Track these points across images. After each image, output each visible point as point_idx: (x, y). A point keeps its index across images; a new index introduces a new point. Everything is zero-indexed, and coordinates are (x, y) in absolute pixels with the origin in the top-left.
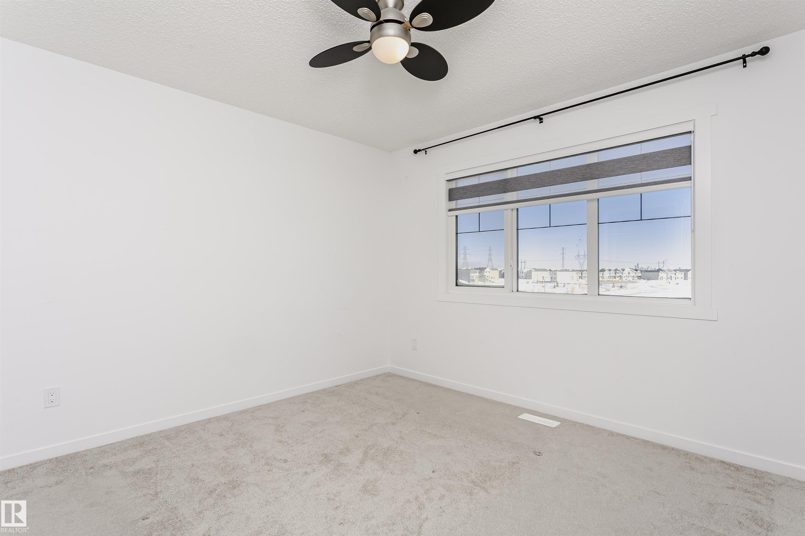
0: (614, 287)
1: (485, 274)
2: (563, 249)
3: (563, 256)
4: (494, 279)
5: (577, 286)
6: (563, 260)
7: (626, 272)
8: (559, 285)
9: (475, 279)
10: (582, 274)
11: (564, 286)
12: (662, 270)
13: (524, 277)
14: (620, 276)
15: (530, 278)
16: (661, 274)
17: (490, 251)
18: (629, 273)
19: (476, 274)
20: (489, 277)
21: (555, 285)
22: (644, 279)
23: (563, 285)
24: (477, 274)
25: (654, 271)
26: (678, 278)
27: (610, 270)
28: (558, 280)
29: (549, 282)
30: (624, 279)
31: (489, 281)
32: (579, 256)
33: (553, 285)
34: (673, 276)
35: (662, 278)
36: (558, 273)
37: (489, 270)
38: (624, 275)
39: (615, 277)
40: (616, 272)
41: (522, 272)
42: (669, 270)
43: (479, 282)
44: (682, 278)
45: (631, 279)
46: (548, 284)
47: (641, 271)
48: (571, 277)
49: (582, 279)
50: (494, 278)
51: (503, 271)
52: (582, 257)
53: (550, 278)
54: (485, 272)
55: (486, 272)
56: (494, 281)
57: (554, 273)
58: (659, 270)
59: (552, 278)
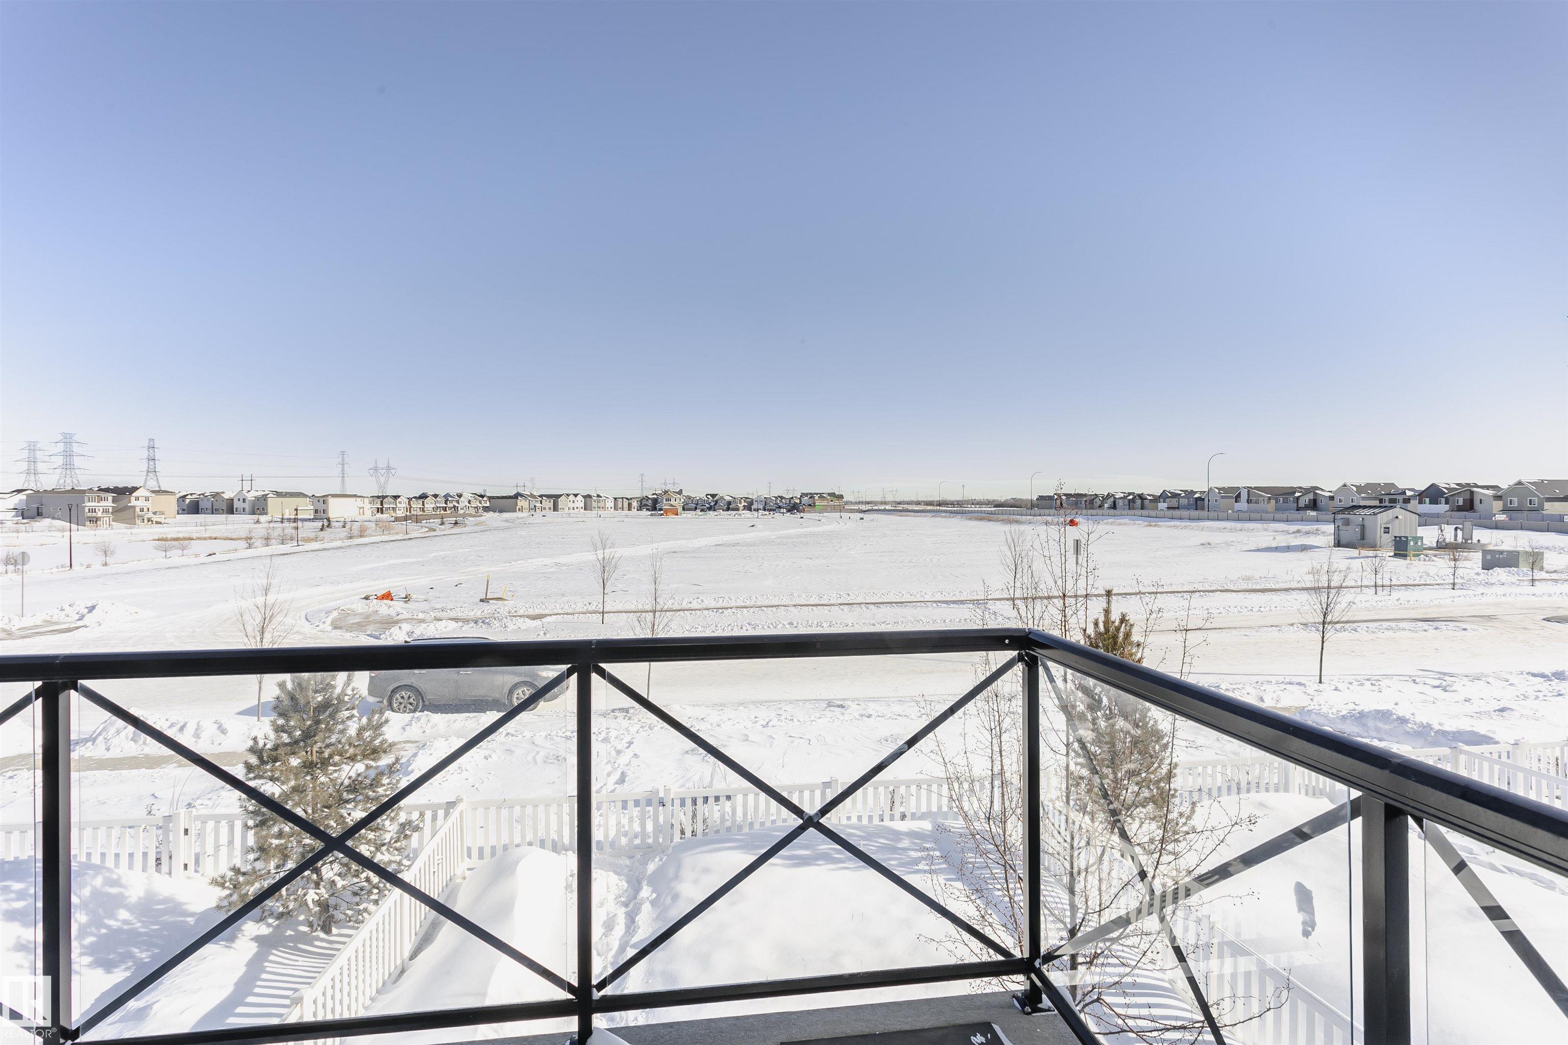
0: (442, 524)
1: (133, 502)
2: (343, 453)
3: (343, 470)
4: (163, 516)
5: (373, 525)
6: (343, 480)
7: (463, 502)
8: (333, 524)
9: (99, 514)
10: (382, 504)
11: (344, 527)
12: (522, 496)
13: (247, 510)
14: (454, 507)
15: (264, 512)
16: (521, 502)
17: (152, 467)
18: (469, 502)
19: (103, 503)
20: (145, 510)
21: (323, 525)
22: (495, 511)
23: (341, 524)
24: (109, 503)
25: (510, 497)
26: (545, 509)
27: (436, 496)
28: (332, 514)
29: (310, 520)
30: (461, 512)
31: (146, 521)
32: (376, 469)
33: (319, 524)
34: (538, 505)
35: (521, 510)
36: (331, 501)
37: (148, 494)
38: (461, 505)
39: (445, 509)
40: (448, 500)
41: (241, 500)
42: (532, 496)
43: (112, 523)
44: (550, 508)
45: (472, 511)
46: (306, 523)
47: (490, 498)
48: (360, 508)
49: (382, 513)
50: (162, 513)
51: (189, 497)
52: (383, 472)
53: (312, 512)
54: (133, 499)
55: (137, 499)
56: (163, 521)
57: (321, 500)
58: (517, 496)
59: (316, 511)
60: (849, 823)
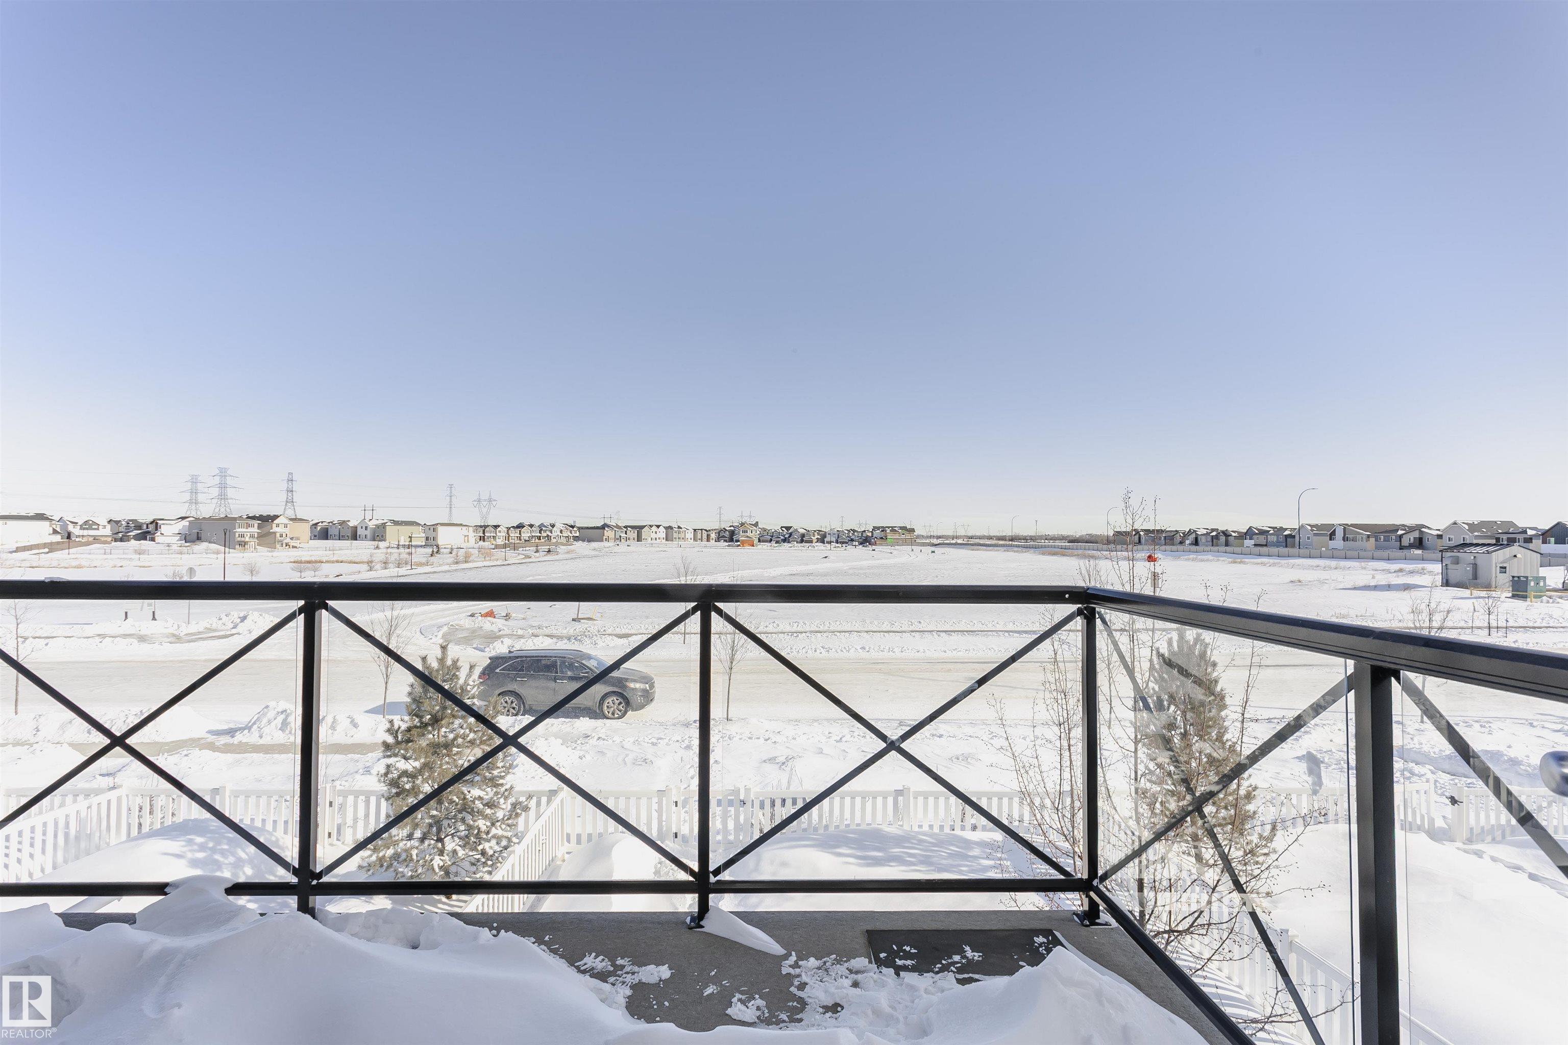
0: (537, 551)
1: (275, 529)
2: (451, 486)
3: (451, 501)
4: (299, 541)
5: (476, 551)
6: (451, 511)
7: (556, 532)
8: (442, 550)
9: (247, 539)
10: (484, 533)
11: (451, 553)
12: (608, 526)
13: (368, 537)
14: (548, 536)
15: (383, 539)
16: (608, 533)
17: (290, 498)
18: (561, 532)
19: (250, 529)
20: (284, 536)
21: (433, 551)
22: (583, 541)
23: (449, 550)
24: (255, 530)
25: (597, 528)
26: (629, 539)
27: (531, 526)
28: (440, 542)
29: (421, 546)
30: (554, 541)
31: (284, 545)
32: (479, 501)
33: (429, 550)
34: (623, 535)
35: (608, 540)
36: (440, 529)
37: (287, 521)
38: (554, 534)
39: (539, 538)
40: (542, 530)
41: (364, 528)
42: (618, 527)
43: (257, 547)
44: (634, 539)
45: (563, 540)
46: (419, 550)
47: (579, 528)
48: (465, 536)
49: (484, 541)
50: (298, 539)
51: (320, 524)
52: (485, 503)
53: (424, 539)
54: (274, 525)
55: (278, 526)
56: (298, 545)
57: (432, 528)
58: (604, 527)
59: (427, 539)
60: (921, 830)
